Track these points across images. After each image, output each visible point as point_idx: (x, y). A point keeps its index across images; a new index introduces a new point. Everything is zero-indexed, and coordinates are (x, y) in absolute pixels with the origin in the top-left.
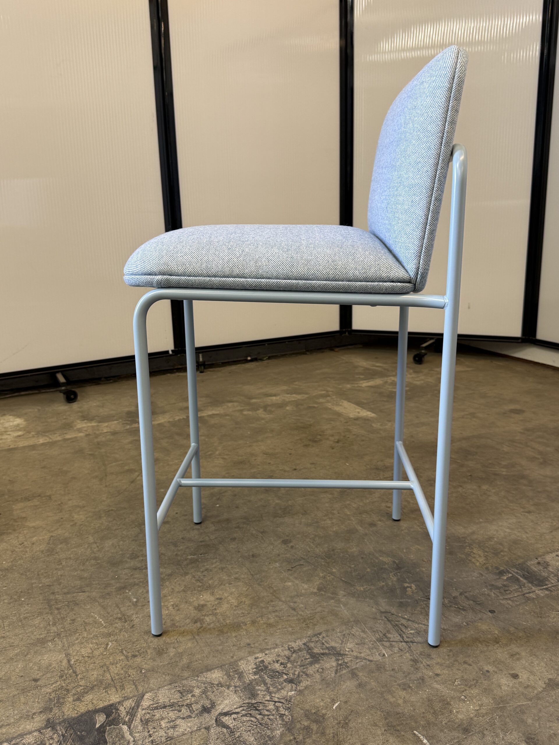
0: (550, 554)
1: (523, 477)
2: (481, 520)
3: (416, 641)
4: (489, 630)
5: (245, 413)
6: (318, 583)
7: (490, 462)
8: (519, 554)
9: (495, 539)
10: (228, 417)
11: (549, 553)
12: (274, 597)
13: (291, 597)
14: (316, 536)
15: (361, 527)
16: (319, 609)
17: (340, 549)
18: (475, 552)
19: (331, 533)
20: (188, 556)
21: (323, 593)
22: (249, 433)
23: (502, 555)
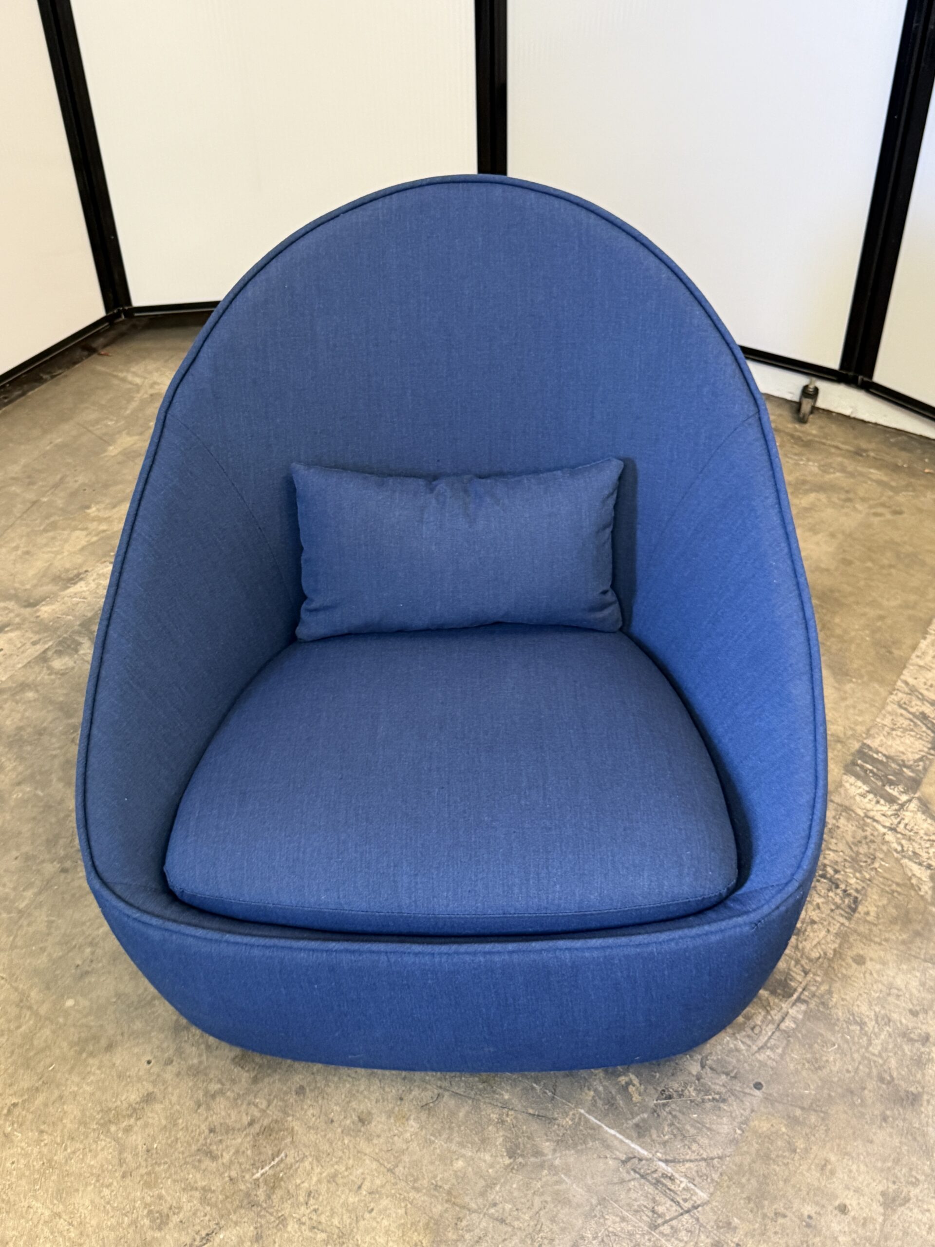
3: (699, 1202)
4: (773, 1130)
6: (501, 1139)
12: (458, 1209)
13: (483, 1194)
16: (537, 1201)
20: (253, 1174)
21: (520, 1160)
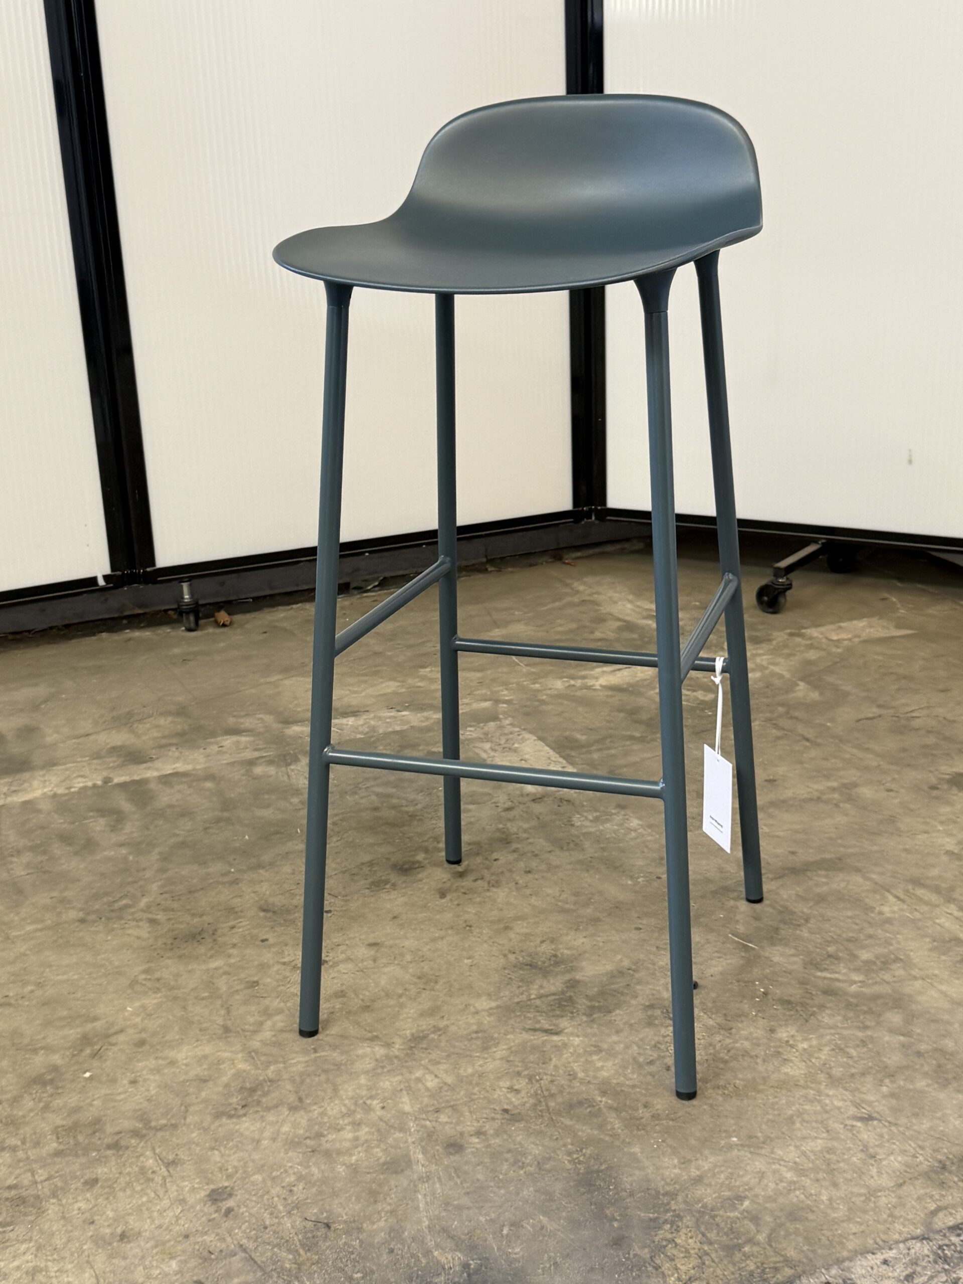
0: (870, 1256)
1: (898, 1002)
2: (735, 1139)
5: (258, 770)
7: (831, 949)
8: (791, 1253)
9: (747, 1203)
10: (209, 785)
11: (868, 1252)
14: (300, 1178)
15: (424, 1152)
17: (345, 1222)
18: (678, 1241)
19: (340, 1169)
22: (247, 837)
23: (744, 1254)
